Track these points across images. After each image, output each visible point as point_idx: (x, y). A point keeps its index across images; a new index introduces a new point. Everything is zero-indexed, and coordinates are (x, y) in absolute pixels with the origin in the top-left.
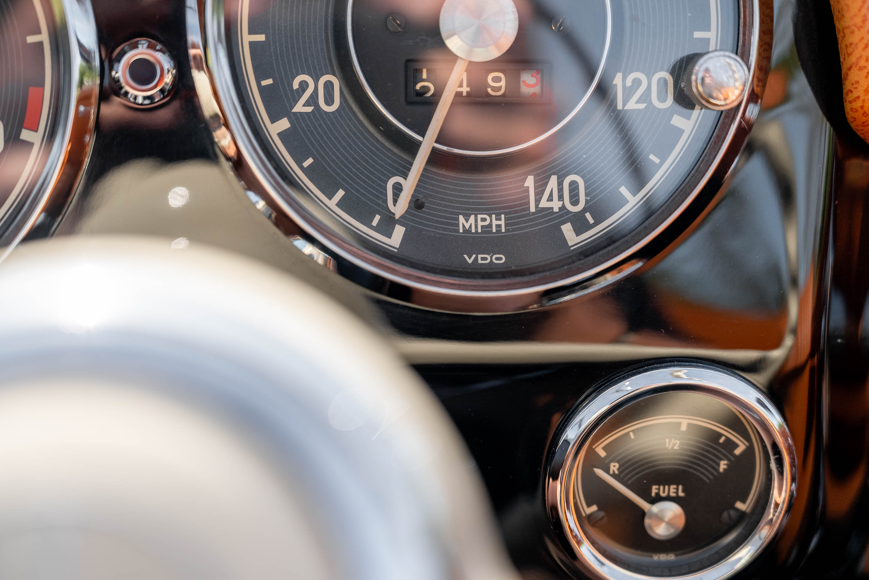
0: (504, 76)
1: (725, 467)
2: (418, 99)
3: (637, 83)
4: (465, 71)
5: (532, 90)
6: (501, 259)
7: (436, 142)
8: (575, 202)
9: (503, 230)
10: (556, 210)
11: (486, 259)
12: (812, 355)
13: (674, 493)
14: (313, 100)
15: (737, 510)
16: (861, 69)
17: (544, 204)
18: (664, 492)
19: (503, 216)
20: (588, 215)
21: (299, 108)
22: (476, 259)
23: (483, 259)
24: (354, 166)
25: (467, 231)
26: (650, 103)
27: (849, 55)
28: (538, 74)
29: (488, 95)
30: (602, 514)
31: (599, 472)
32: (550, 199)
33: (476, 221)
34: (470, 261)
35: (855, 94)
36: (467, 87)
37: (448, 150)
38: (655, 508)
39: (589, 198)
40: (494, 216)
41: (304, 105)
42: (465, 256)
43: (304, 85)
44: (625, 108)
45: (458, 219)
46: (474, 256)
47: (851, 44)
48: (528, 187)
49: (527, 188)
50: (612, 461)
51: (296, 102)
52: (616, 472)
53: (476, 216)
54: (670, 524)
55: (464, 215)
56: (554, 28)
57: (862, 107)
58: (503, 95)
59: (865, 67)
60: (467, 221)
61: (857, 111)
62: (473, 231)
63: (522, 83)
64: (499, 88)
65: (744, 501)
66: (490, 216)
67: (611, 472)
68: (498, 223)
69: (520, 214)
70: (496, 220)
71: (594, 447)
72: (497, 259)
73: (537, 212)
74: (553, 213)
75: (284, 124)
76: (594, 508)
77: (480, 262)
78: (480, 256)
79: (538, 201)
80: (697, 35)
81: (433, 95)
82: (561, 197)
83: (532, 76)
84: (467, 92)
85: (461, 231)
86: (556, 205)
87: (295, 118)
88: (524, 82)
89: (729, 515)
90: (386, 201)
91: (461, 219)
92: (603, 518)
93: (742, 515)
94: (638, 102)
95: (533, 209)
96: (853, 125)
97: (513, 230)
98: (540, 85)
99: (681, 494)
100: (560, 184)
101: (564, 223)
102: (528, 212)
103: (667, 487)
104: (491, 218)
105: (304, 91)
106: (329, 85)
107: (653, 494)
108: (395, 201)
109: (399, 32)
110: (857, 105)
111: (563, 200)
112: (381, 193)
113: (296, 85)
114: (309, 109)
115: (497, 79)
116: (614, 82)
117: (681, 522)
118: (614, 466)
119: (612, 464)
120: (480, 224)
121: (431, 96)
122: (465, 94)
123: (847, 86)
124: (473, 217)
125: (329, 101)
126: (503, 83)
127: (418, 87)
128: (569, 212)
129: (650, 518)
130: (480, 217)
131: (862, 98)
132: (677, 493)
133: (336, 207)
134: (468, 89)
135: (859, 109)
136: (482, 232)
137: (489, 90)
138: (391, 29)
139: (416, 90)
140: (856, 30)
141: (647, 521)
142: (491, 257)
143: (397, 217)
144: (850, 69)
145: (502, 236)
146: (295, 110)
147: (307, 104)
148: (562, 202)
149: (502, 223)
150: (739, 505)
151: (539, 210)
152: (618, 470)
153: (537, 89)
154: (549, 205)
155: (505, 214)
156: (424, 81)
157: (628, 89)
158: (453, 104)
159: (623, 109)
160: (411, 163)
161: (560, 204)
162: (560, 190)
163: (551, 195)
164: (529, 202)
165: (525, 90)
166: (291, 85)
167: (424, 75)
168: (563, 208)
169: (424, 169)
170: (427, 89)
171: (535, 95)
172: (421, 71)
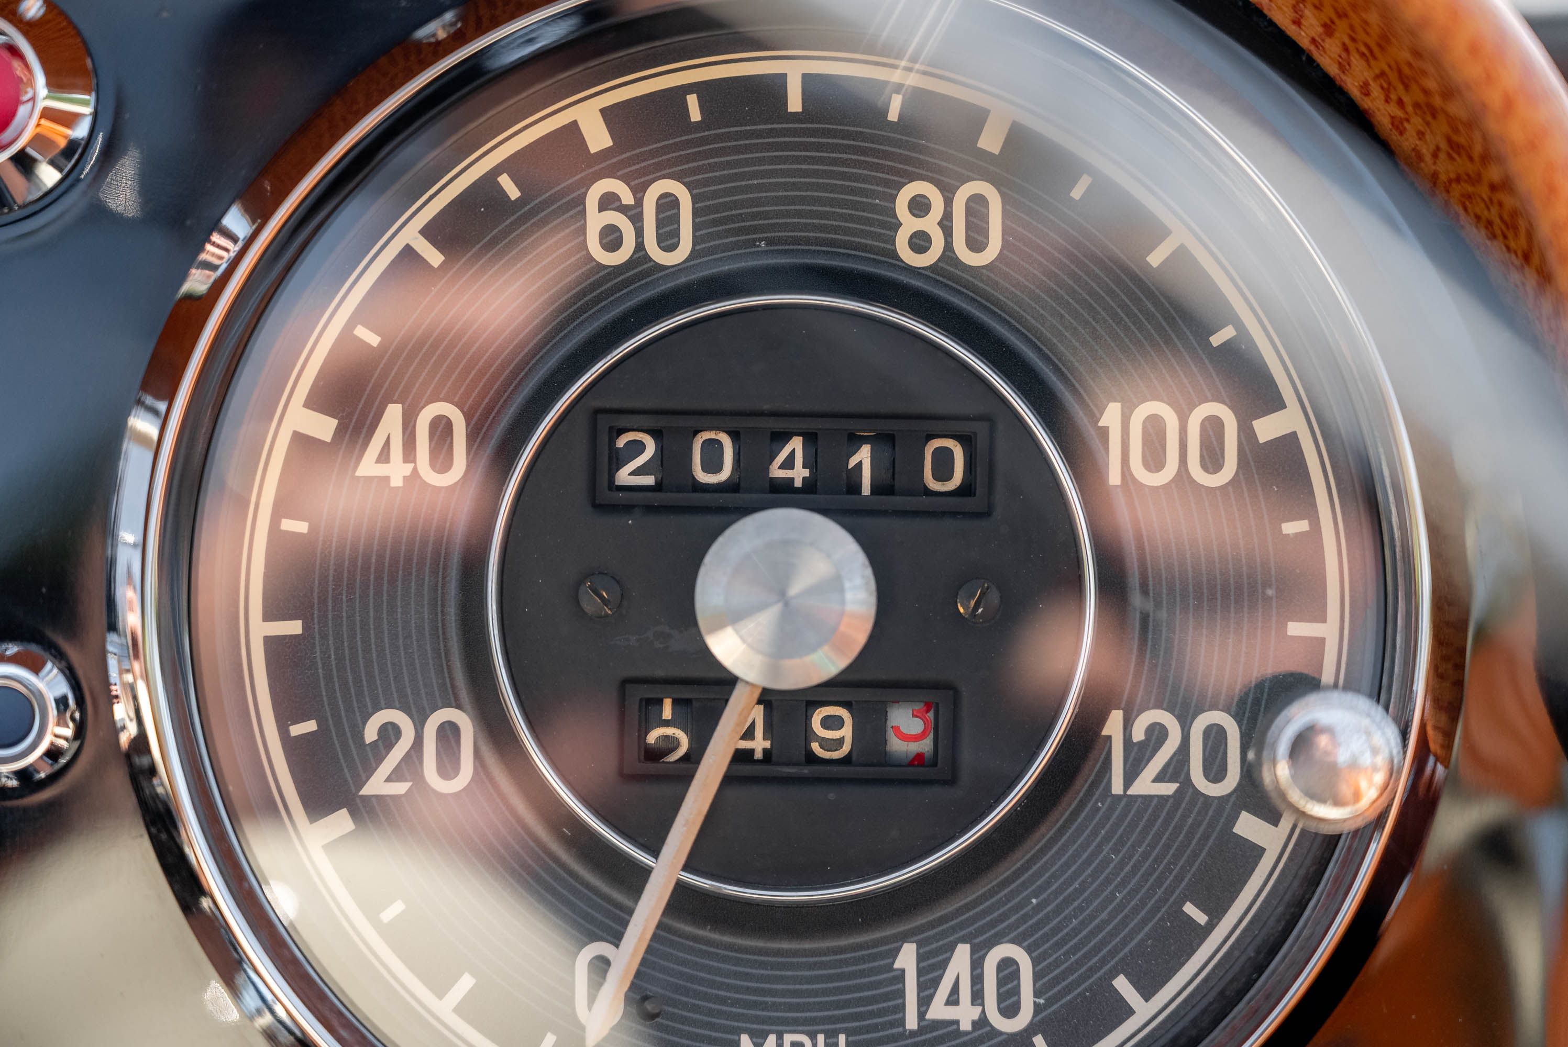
0: (849, 715)
2: (652, 767)
3: (1157, 734)
4: (759, 702)
5: (914, 748)
7: (687, 867)
8: (1010, 1009)
10: (965, 1026)
14: (410, 767)
17: (938, 1011)
19: (842, 1038)
20: (1039, 1041)
21: (378, 785)
26: (1187, 783)
28: (928, 711)
29: (812, 758)
32: (953, 999)
36: (764, 739)
37: (712, 889)
39: (1042, 1001)
40: (821, 1038)
41: (389, 780)
43: (390, 734)
44: (1129, 793)
45: (737, 1044)
48: (903, 971)
49: (900, 972)
51: (370, 772)
53: (780, 1038)
55: (752, 1034)
56: (962, 610)
58: (846, 760)
63: (890, 733)
64: (840, 742)
66: (814, 1037)
69: (881, 1034)
70: (827, 1046)
73: (922, 1030)
74: (958, 1033)
75: (339, 823)
79: (924, 1002)
80: (1295, 629)
81: (686, 758)
82: (977, 997)
83: (914, 716)
84: (764, 750)
86: (966, 1015)
87: (368, 809)
88: (896, 729)
90: (570, 1001)
91: (746, 1043)
94: (1158, 779)
95: (912, 1023)
98: (931, 736)
100: (977, 965)
102: (901, 1029)
104: (814, 1042)
105: (389, 746)
106: (448, 733)
108: (590, 1001)
109: (607, 615)
111: (983, 1005)
112: (560, 983)
113: (371, 733)
114: (401, 788)
115: (831, 723)
116: (1105, 732)
121: (681, 760)
122: (759, 755)
124: (772, 1038)
125: (448, 768)
126: (846, 732)
127: (653, 737)
128: (995, 1033)
130: (788, 1038)
133: (454, 1017)
134: (768, 744)
137: (815, 746)
138: (588, 608)
139: (646, 744)
146: (369, 790)
147: (396, 776)
148: (980, 1008)
151: (927, 1026)
153: (926, 746)
154: (949, 1013)
155: (849, 1033)
156: (667, 723)
157: (1136, 749)
158: (729, 780)
159: (1125, 795)
160: (631, 912)
161: (976, 1012)
162: (977, 979)
163: (955, 989)
164: (903, 1006)
165: (897, 746)
166: (359, 734)
167: (667, 712)
168: (982, 1022)
169: (660, 926)
170: (671, 744)
171: (919, 758)
172: (660, 702)
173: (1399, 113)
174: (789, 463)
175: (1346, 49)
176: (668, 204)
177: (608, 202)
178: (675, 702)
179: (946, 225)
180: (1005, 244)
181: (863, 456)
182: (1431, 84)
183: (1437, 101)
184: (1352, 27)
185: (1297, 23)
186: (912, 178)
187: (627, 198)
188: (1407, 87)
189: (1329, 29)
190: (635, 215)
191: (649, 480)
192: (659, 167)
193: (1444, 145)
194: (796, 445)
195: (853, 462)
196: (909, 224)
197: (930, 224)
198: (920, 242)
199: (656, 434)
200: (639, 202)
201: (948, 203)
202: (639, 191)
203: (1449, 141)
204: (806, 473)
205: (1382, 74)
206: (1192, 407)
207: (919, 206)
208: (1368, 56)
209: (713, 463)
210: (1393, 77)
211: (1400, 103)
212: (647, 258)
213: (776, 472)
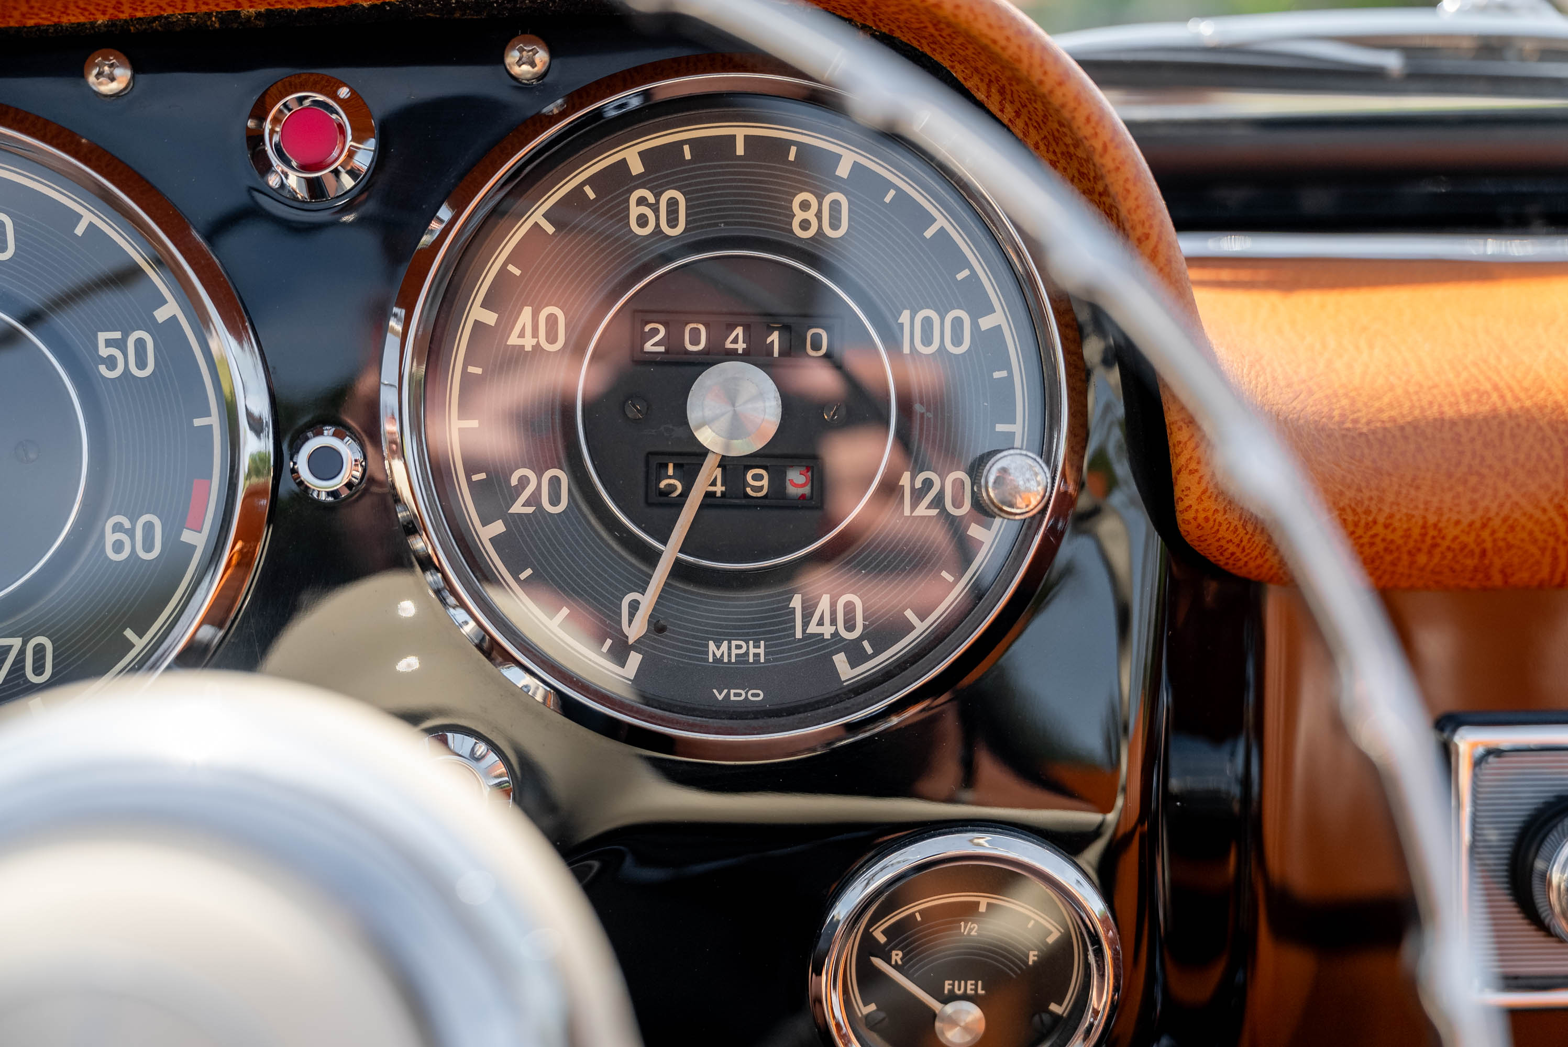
0: (766, 473)
1: (1036, 958)
2: (662, 499)
3: (928, 484)
4: (718, 466)
5: (801, 491)
6: (758, 695)
7: (680, 551)
8: (850, 627)
9: (762, 660)
10: (827, 636)
11: (740, 695)
12: (1141, 821)
13: (971, 990)
14: (534, 500)
15: (1052, 1014)
16: (1192, 472)
17: (813, 628)
18: (959, 989)
19: (762, 643)
20: (866, 644)
21: (518, 508)
22: (728, 694)
23: (736, 695)
24: (582, 579)
25: (718, 661)
26: (943, 510)
27: (1178, 455)
28: (808, 472)
29: (747, 496)
30: (882, 1015)
31: (877, 962)
32: (821, 623)
33: (730, 648)
34: (720, 698)
35: (1187, 502)
36: (722, 486)
37: (695, 562)
38: (950, 1008)
39: (867, 623)
40: (751, 643)
41: (523, 505)
42: (715, 691)
43: (524, 481)
44: (913, 515)
45: (707, 646)
46: (726, 691)
47: (1180, 442)
48: (794, 608)
49: (792, 609)
50: (893, 949)
51: (514, 501)
52: (900, 962)
53: (730, 643)
54: (966, 1029)
55: (715, 641)
56: (826, 417)
57: (1195, 519)
58: (765, 497)
59: (1196, 471)
60: (718, 648)
61: (1189, 523)
62: (726, 660)
63: (788, 483)
64: (762, 487)
65: (1060, 1004)
66: (747, 643)
67: (893, 963)
68: (757, 651)
69: (783, 640)
70: (755, 647)
71: (871, 930)
72: (753, 695)
73: (804, 639)
74: (824, 640)
75: (498, 527)
76: (872, 1007)
77: (732, 698)
78: (732, 691)
79: (806, 624)
80: (1000, 428)
81: (680, 495)
82: (833, 622)
83: (801, 474)
84: (722, 492)
85: (711, 660)
86: (827, 631)
87: (513, 522)
88: (791, 481)
89: (1042, 1021)
90: (619, 623)
91: (712, 645)
92: (884, 1019)
93: (1057, 1018)
94: (928, 507)
95: (799, 635)
96: (1188, 539)
97: (776, 660)
98: (810, 485)
99: (980, 992)
100: (833, 605)
101: (837, 652)
102: (793, 638)
103: (963, 982)
105: (524, 488)
106: (555, 482)
107: (946, 992)
108: (630, 622)
109: (639, 419)
110: (1190, 515)
111: (836, 625)
112: (614, 612)
113: (514, 481)
114: (530, 510)
115: (757, 477)
116: (900, 483)
117: (981, 1027)
118: (897, 955)
119: (894, 953)
120: (734, 652)
121: (678, 496)
122: (719, 494)
123: (1178, 493)
124: (725, 643)
125: (554, 501)
126: (765, 482)
127: (662, 485)
128: (843, 639)
129: (943, 1020)
130: (734, 643)
131: (1194, 507)
132: (976, 990)
133: (559, 629)
134: (723, 489)
135: (1192, 521)
136: (737, 662)
137: (748, 490)
138: (630, 416)
139: (660, 488)
140: (1184, 426)
141: (938, 1025)
142: (747, 693)
143: (631, 641)
144: (1179, 472)
145: (760, 667)
146: (513, 510)
147: (527, 504)
148: (835, 627)
149: (761, 651)
150: (1053, 1007)
151: (807, 637)
152: (901, 959)
153: (807, 490)
154: (818, 630)
155: (766, 640)
156: (670, 477)
157: (917, 492)
158: (702, 506)
159: (911, 516)
160: (650, 577)
161: (833, 629)
162: (833, 613)
163: (822, 618)
164: (794, 627)
165: (792, 490)
166: (508, 481)
167: (671, 471)
168: (836, 634)
169: (666, 584)
170: (673, 488)
171: (803, 496)
172: (666, 466)
173: (1054, 158)
174: (735, 341)
175: (1027, 124)
176: (673, 203)
177: (641, 201)
178: (675, 466)
179: (819, 215)
180: (850, 226)
181: (775, 337)
182: (1069, 141)
183: (1072, 150)
184: (1029, 112)
185: (1002, 111)
186: (802, 190)
187: (652, 200)
188: (1057, 144)
189: (1018, 114)
190: (655, 208)
191: (662, 349)
192: (668, 183)
193: (1076, 175)
194: (739, 331)
195: (769, 340)
196: (799, 215)
197: (810, 215)
198: (805, 225)
199: (666, 324)
200: (658, 202)
201: (820, 204)
202: (658, 196)
203: (1079, 171)
204: (744, 346)
205: (1045, 137)
206: (947, 312)
207: (805, 206)
208: (1038, 128)
209: (695, 341)
210: (1050, 138)
211: (1054, 152)
212: (661, 232)
213: (729, 345)
